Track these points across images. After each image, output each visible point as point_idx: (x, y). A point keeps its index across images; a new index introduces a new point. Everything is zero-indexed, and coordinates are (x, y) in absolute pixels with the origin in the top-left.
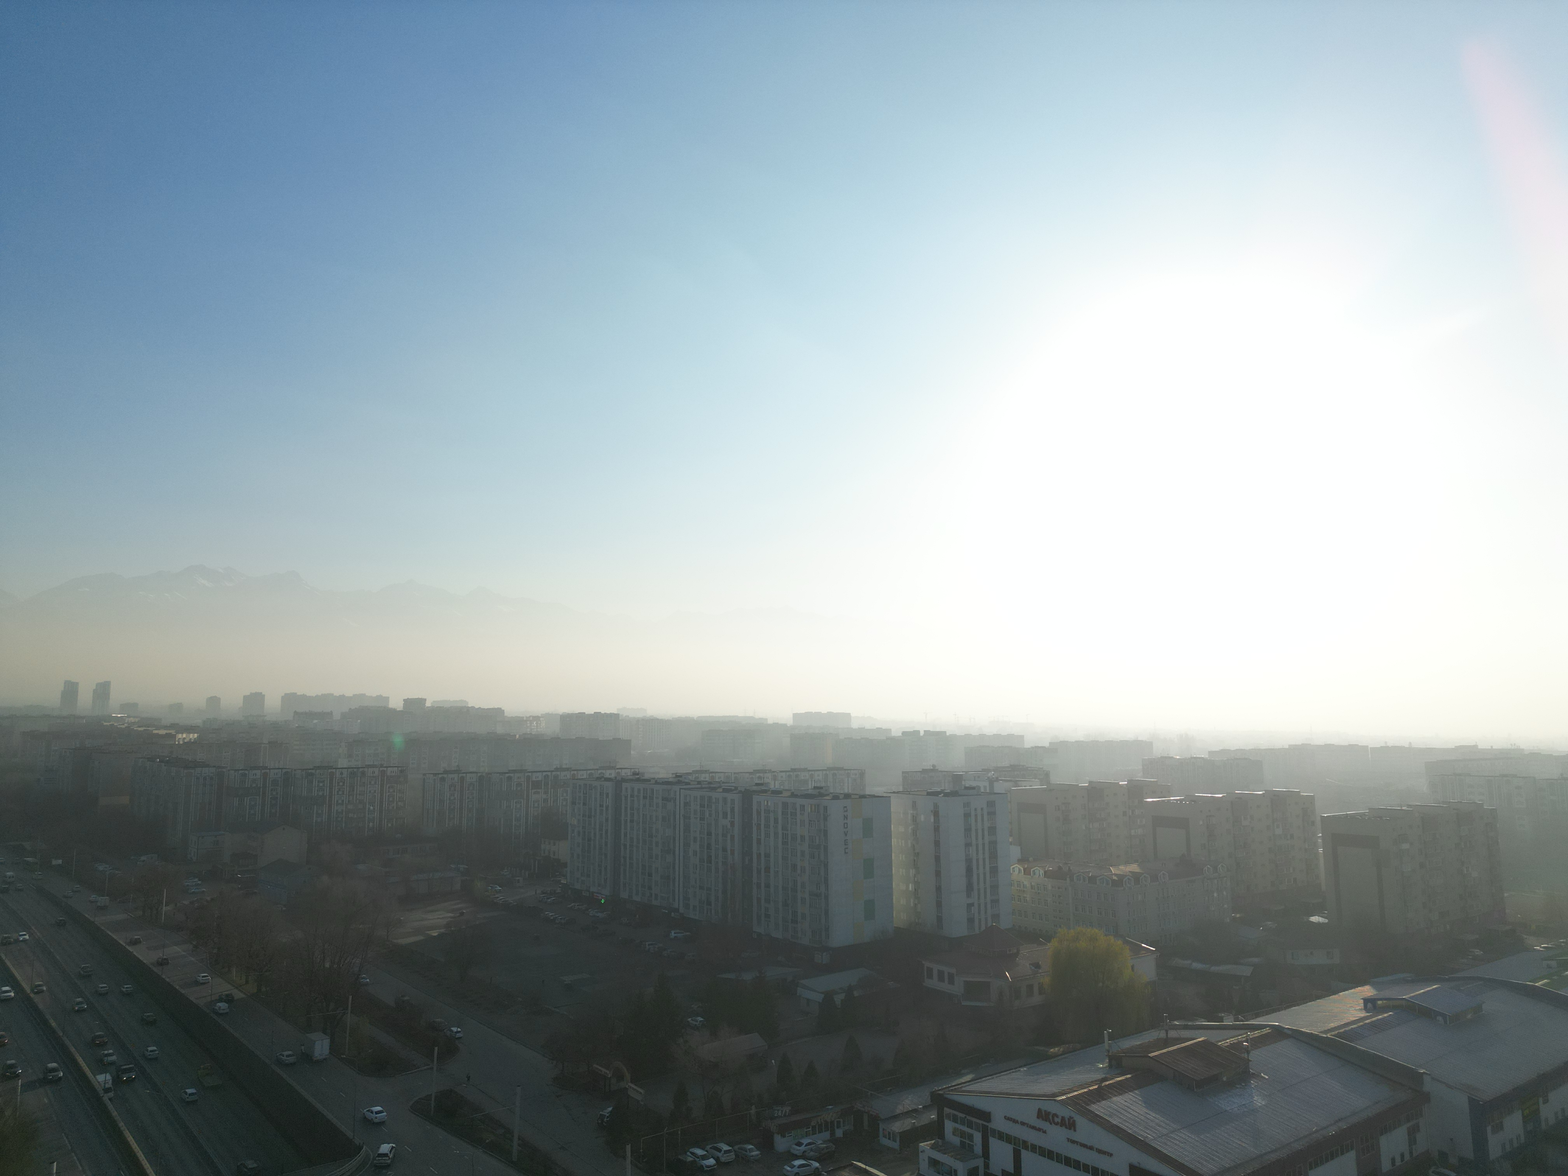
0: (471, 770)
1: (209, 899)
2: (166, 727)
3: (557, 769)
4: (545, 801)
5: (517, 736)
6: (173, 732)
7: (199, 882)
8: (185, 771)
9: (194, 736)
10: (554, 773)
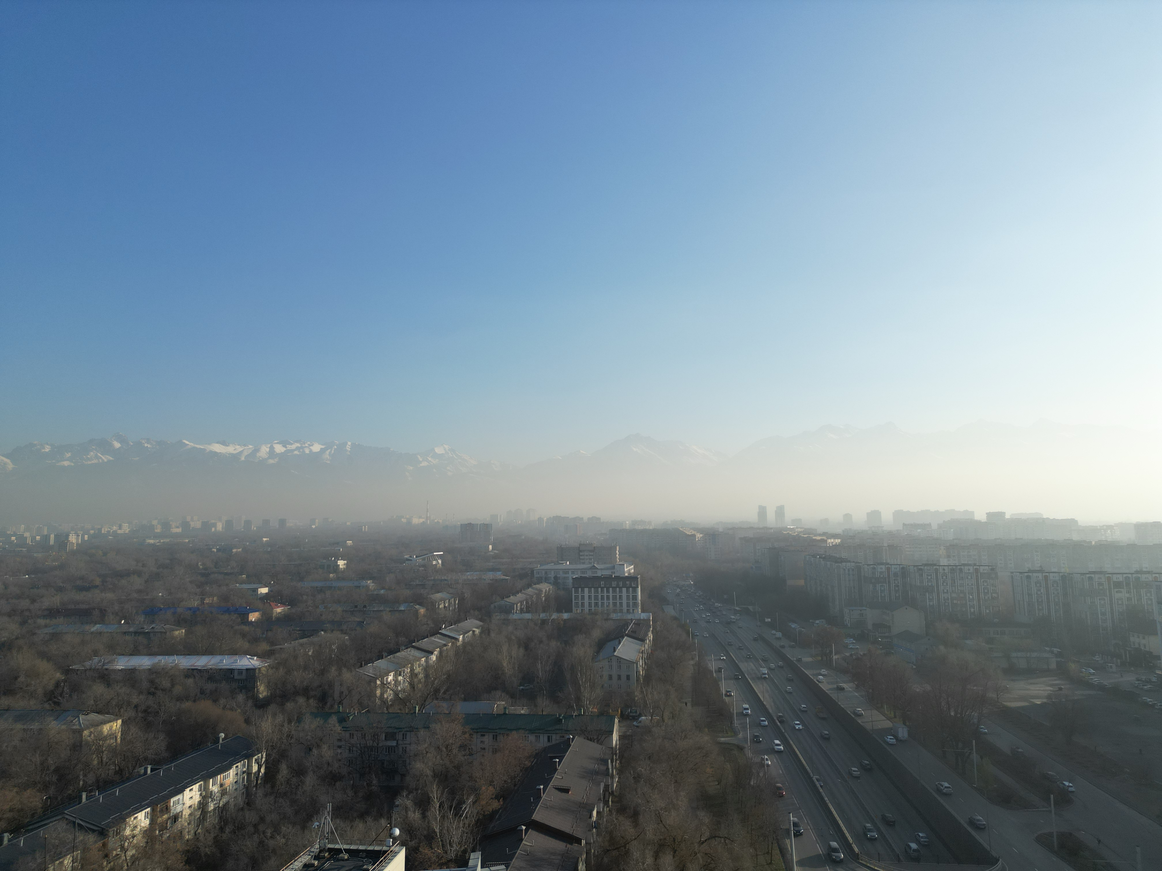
0: (1053, 570)
1: (862, 654)
2: (820, 535)
3: (1137, 572)
4: (1129, 599)
5: (1093, 543)
6: (824, 538)
7: (854, 641)
8: (836, 565)
9: (838, 541)
10: (1134, 575)
